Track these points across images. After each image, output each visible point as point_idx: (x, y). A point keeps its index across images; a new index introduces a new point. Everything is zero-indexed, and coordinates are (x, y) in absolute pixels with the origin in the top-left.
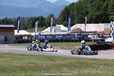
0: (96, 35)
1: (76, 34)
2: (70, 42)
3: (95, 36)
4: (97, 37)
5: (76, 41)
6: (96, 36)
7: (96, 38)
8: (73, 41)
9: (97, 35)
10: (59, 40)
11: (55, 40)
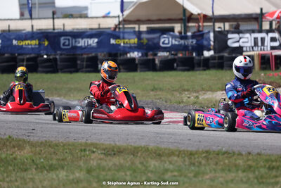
0: (271, 35)
3: (263, 39)
4: (276, 44)
6: (273, 39)
7: (273, 48)
9: (276, 35)
10: (79, 62)
11: (59, 63)
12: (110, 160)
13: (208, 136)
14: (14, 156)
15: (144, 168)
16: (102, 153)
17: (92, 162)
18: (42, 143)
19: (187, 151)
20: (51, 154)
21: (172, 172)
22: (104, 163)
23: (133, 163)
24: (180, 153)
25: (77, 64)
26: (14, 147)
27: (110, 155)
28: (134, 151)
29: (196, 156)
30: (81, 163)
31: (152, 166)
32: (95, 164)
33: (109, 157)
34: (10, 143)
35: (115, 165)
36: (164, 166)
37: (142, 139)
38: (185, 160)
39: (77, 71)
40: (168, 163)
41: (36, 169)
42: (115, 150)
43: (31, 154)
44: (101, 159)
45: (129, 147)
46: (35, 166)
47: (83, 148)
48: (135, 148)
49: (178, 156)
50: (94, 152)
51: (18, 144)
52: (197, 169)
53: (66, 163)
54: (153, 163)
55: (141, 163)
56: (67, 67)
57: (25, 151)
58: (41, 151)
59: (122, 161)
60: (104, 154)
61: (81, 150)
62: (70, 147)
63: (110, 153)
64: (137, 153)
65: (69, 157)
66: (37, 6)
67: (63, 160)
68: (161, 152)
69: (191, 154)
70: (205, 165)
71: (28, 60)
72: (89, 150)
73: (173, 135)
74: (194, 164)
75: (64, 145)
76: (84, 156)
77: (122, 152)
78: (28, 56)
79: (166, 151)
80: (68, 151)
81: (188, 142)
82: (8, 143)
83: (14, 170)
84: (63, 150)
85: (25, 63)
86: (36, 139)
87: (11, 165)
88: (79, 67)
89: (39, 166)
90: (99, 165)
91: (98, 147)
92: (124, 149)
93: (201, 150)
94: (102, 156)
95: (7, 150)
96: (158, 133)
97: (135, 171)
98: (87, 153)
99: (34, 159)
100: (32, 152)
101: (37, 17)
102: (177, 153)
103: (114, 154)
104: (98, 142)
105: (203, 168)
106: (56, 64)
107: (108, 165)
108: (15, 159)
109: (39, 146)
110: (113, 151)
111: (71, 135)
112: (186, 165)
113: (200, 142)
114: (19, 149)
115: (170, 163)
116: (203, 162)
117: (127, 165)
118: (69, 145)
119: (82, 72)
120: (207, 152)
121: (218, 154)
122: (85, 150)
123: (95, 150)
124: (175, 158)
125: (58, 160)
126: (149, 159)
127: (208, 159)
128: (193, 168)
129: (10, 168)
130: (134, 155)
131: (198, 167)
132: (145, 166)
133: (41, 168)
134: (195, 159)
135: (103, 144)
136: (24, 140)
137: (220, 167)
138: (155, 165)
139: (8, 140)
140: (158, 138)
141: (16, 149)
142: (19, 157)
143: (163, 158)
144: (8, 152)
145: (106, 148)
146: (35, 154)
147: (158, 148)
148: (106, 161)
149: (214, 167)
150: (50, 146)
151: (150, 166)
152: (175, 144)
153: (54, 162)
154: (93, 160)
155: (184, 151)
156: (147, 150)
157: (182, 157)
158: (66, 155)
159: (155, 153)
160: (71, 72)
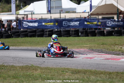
1: (100, 17)
2: (95, 36)
5: (110, 34)
8: (102, 34)
10: (71, 32)
11: (62, 33)
12: (74, 76)
13: (120, 65)
14: (33, 73)
15: (87, 80)
16: (71, 73)
17: (66, 76)
18: (45, 68)
19: (108, 72)
20: (49, 73)
21: (100, 81)
22: (71, 77)
23: (83, 77)
24: (105, 73)
25: (70, 33)
26: (33, 69)
27: (74, 73)
28: (85, 72)
29: (112, 74)
30: (61, 77)
31: (92, 79)
32: (67, 77)
33: (74, 75)
34: (32, 68)
35: (75, 78)
36: (97, 78)
37: (90, 66)
38: (107, 76)
39: (70, 36)
40: (99, 77)
41: (41, 79)
42: (77, 71)
43: (40, 73)
44: (70, 75)
45: (83, 70)
46: (41, 78)
47: (63, 70)
48: (86, 70)
49: (104, 74)
50: (67, 72)
51: (36, 68)
52: (111, 80)
53: (54, 77)
54: (92, 77)
55: (87, 77)
56: (66, 34)
57: (38, 72)
58: (45, 71)
59: (79, 76)
60: (72, 73)
61: (62, 71)
62: (57, 70)
63: (74, 72)
64: (86, 72)
65: (56, 74)
66: (54, 8)
67: (53, 75)
68: (97, 72)
69: (110, 73)
70: (115, 79)
71: (49, 31)
72: (65, 71)
73: (105, 64)
74: (110, 78)
75: (55, 69)
76: (63, 74)
77: (80, 72)
78: (49, 30)
79: (99, 72)
80: (56, 71)
81: (110, 68)
82: (31, 68)
83: (32, 80)
84: (55, 71)
85: (48, 33)
86: (44, 66)
87: (31, 78)
88: (71, 34)
89: (43, 78)
90: (68, 78)
91: (69, 70)
92: (81, 71)
93: (114, 72)
94: (71, 74)
95: (30, 71)
96: (98, 64)
97: (83, 81)
98: (64, 72)
99: (41, 75)
100: (41, 72)
101: (54, 13)
102: (104, 73)
103: (76, 73)
104: (70, 68)
105: (114, 80)
106: (61, 33)
107: (72, 78)
108: (33, 75)
109: (44, 69)
110: (76, 71)
111: (60, 64)
112: (106, 78)
113: (116, 68)
114: (35, 71)
115: (100, 77)
116: (115, 77)
117: (81, 78)
118: (57, 69)
119: (72, 36)
120: (117, 72)
121: (122, 74)
122: (63, 71)
123: (68, 71)
124: (103, 75)
125: (51, 75)
126: (91, 76)
127: (117, 76)
128: (109, 80)
129: (30, 79)
130: (84, 74)
131: (112, 79)
132: (88, 79)
133: (43, 79)
134: (111, 75)
135: (72, 69)
136: (38, 67)
137: (122, 79)
138: (93, 78)
139: (31, 66)
140: (97, 66)
141: (34, 70)
142: (35, 74)
143: (97, 75)
144: (31, 72)
145: (73, 71)
146: (42, 73)
147: (96, 70)
148: (72, 76)
149: (119, 79)
150: (49, 69)
151: (91, 79)
152: (104, 69)
153: (49, 76)
154: (66, 75)
155: (107, 72)
156: (91, 71)
157: (106, 75)
158: (55, 73)
159: (94, 73)
160: (67, 37)
